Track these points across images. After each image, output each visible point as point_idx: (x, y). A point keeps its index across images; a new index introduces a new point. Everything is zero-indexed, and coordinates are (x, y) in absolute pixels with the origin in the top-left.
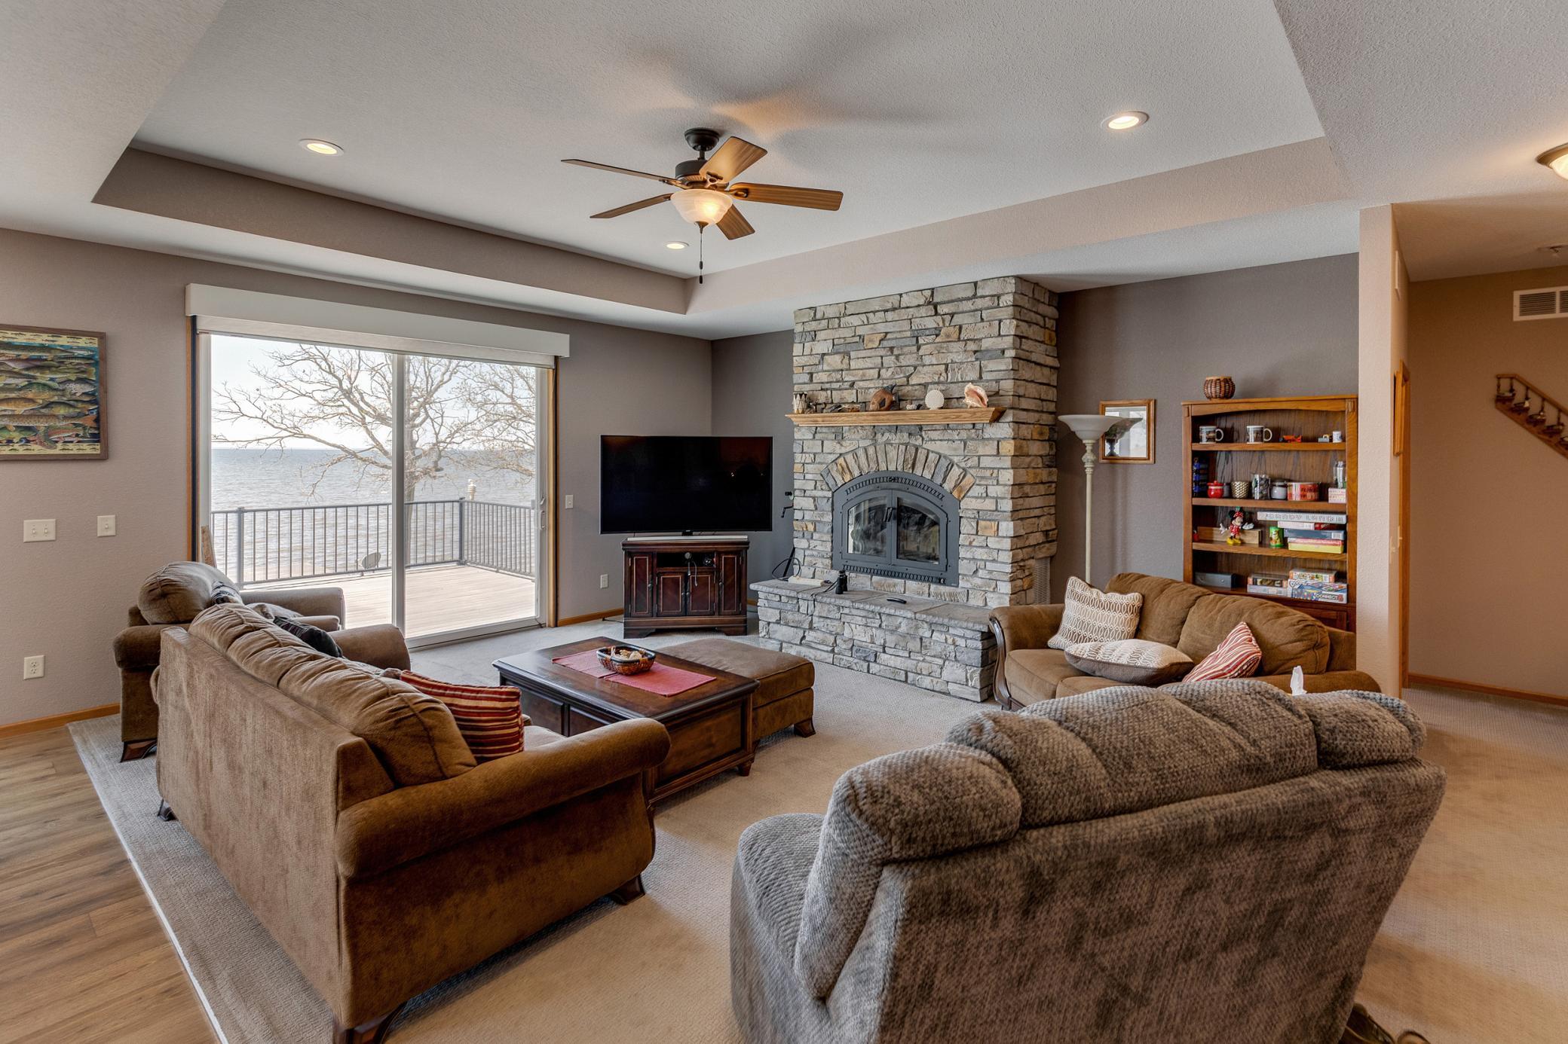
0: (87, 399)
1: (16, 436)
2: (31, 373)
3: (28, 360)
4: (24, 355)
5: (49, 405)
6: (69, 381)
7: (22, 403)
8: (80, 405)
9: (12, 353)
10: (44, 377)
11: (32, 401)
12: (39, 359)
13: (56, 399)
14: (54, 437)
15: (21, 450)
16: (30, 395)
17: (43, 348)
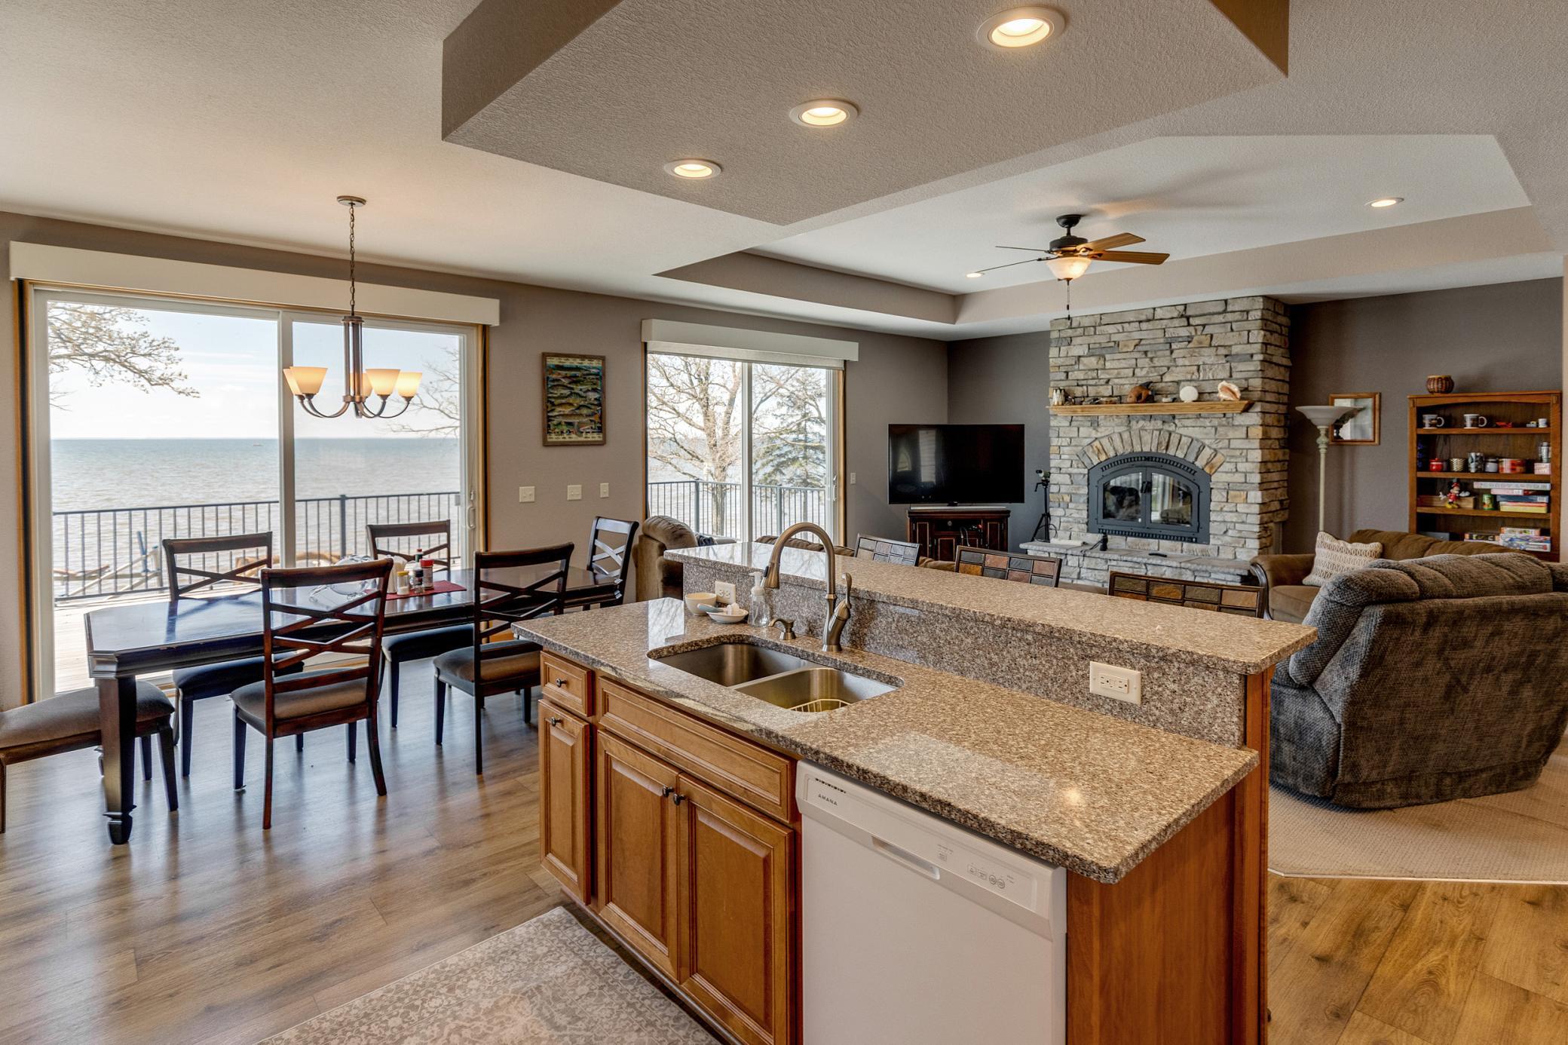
0: (596, 403)
1: (565, 428)
2: (571, 386)
3: (570, 377)
4: (570, 373)
5: (579, 407)
6: (588, 391)
7: (568, 406)
8: (593, 407)
9: (563, 373)
10: (577, 388)
11: (571, 404)
12: (575, 376)
13: (582, 403)
14: (581, 430)
15: (567, 438)
16: (571, 401)
17: (577, 369)
